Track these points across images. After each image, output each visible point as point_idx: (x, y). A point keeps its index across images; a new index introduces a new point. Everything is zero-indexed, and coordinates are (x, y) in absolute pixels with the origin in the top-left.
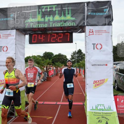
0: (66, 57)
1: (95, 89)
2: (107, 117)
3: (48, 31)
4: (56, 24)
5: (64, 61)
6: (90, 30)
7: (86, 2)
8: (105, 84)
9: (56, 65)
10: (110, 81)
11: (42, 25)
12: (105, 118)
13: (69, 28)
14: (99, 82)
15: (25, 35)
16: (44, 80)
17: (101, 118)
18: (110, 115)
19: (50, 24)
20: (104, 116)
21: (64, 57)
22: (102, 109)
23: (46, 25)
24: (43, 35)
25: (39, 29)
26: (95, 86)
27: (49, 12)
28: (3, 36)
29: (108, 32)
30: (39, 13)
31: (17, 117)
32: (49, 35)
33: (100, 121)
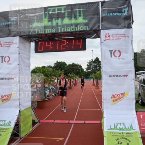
0: (82, 66)
1: (114, 104)
2: (128, 138)
3: (57, 37)
4: (66, 28)
5: (78, 72)
6: (106, 34)
7: (100, 2)
8: (125, 98)
9: (69, 76)
10: (131, 95)
11: (49, 30)
12: (126, 139)
13: (80, 32)
14: (118, 96)
15: (30, 43)
16: (55, 95)
17: (121, 139)
18: (132, 136)
19: (59, 28)
20: (124, 137)
21: (79, 68)
22: (122, 128)
23: (54, 30)
24: (51, 42)
25: (46, 35)
26: (114, 101)
27: (56, 15)
28: (4, 44)
29: (127, 37)
30: (45, 17)
31: (22, 138)
32: (58, 42)
33: (120, 143)
